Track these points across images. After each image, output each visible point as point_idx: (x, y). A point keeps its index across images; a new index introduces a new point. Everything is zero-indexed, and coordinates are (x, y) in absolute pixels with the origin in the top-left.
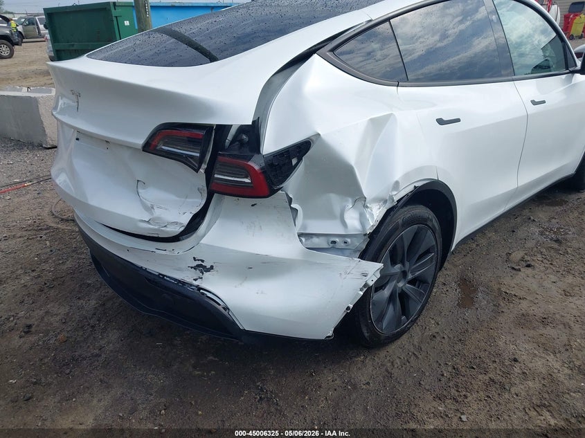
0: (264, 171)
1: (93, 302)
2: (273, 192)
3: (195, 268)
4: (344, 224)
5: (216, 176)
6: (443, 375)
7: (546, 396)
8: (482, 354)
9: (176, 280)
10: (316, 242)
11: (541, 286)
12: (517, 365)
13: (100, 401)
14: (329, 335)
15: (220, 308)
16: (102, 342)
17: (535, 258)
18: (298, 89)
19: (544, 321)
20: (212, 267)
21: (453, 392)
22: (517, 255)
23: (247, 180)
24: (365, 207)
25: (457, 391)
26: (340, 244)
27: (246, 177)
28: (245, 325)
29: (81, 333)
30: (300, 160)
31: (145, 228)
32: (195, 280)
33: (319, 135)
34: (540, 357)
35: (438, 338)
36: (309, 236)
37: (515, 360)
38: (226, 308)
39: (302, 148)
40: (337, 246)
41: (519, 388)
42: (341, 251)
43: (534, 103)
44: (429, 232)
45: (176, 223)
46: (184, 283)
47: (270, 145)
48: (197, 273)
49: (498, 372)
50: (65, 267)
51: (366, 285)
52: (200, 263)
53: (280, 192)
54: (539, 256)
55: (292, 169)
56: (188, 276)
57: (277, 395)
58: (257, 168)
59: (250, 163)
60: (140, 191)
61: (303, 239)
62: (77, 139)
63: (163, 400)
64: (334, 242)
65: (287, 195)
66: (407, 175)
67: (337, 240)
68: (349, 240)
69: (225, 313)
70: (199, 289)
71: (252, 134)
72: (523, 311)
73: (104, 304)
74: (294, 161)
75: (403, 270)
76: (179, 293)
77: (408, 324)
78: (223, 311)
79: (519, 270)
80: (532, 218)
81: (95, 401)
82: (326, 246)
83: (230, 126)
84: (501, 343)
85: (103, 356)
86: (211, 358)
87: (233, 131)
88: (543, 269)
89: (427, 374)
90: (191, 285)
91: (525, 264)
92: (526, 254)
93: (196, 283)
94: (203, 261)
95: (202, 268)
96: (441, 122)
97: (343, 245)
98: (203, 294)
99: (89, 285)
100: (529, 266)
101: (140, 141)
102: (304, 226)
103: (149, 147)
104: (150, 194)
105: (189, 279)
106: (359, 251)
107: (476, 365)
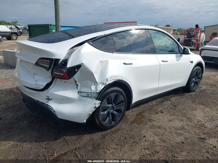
0: (67, 72)
1: (22, 113)
2: (70, 78)
3: (47, 99)
4: (91, 90)
5: (54, 73)
6: (121, 139)
7: (149, 146)
8: (135, 135)
9: (41, 102)
10: (83, 94)
11: (163, 118)
12: (145, 138)
13: (16, 138)
14: (84, 122)
15: (53, 111)
16: (21, 124)
17: (165, 110)
18: (79, 51)
19: (159, 127)
20: (51, 99)
21: (122, 143)
22: (159, 109)
23: (63, 74)
24: (97, 85)
25: (123, 143)
26: (90, 95)
27: (62, 73)
28: (60, 117)
29: (16, 121)
30: (78, 70)
31: (34, 87)
32: (46, 102)
33: (83, 63)
34: (153, 136)
35: (124, 129)
36: (81, 92)
37: (145, 137)
38: (54, 111)
39: (79, 67)
40: (89, 96)
41: (142, 144)
42: (90, 97)
43: (163, 61)
44: (121, 96)
45: (42, 85)
46: (43, 103)
47: (69, 65)
48: (47, 101)
49: (138, 139)
50: (16, 103)
51: (95, 107)
52: (48, 97)
53: (72, 78)
54: (167, 110)
55: (76, 72)
56: (44, 101)
57: (69, 140)
58: (65, 71)
59: (63, 70)
60: (34, 76)
61: (80, 93)
62: (20, 62)
63: (35, 139)
64: (88, 95)
65: (75, 80)
66: (111, 77)
67: (89, 94)
68: (92, 94)
69: (54, 112)
70: (47, 105)
71: (65, 62)
72: (154, 124)
73: (25, 114)
74: (76, 70)
75: (112, 106)
76: (42, 106)
77: (115, 124)
78: (53, 112)
79: (158, 113)
80: (170, 99)
81: (15, 138)
82: (86, 95)
83: (60, 59)
84: (142, 132)
85: (21, 127)
86: (53, 130)
87: (61, 61)
88: (166, 113)
89: (116, 138)
90: (45, 104)
91: (161, 112)
92: (163, 109)
93: (46, 103)
94: (49, 97)
95: (49, 99)
96: (125, 64)
97: (91, 96)
98: (48, 106)
99: (22, 108)
100: (162, 112)
101: (35, 62)
102: (80, 89)
103: (37, 64)
104: (37, 77)
105: (45, 102)
106: (95, 98)
107: (132, 137)
